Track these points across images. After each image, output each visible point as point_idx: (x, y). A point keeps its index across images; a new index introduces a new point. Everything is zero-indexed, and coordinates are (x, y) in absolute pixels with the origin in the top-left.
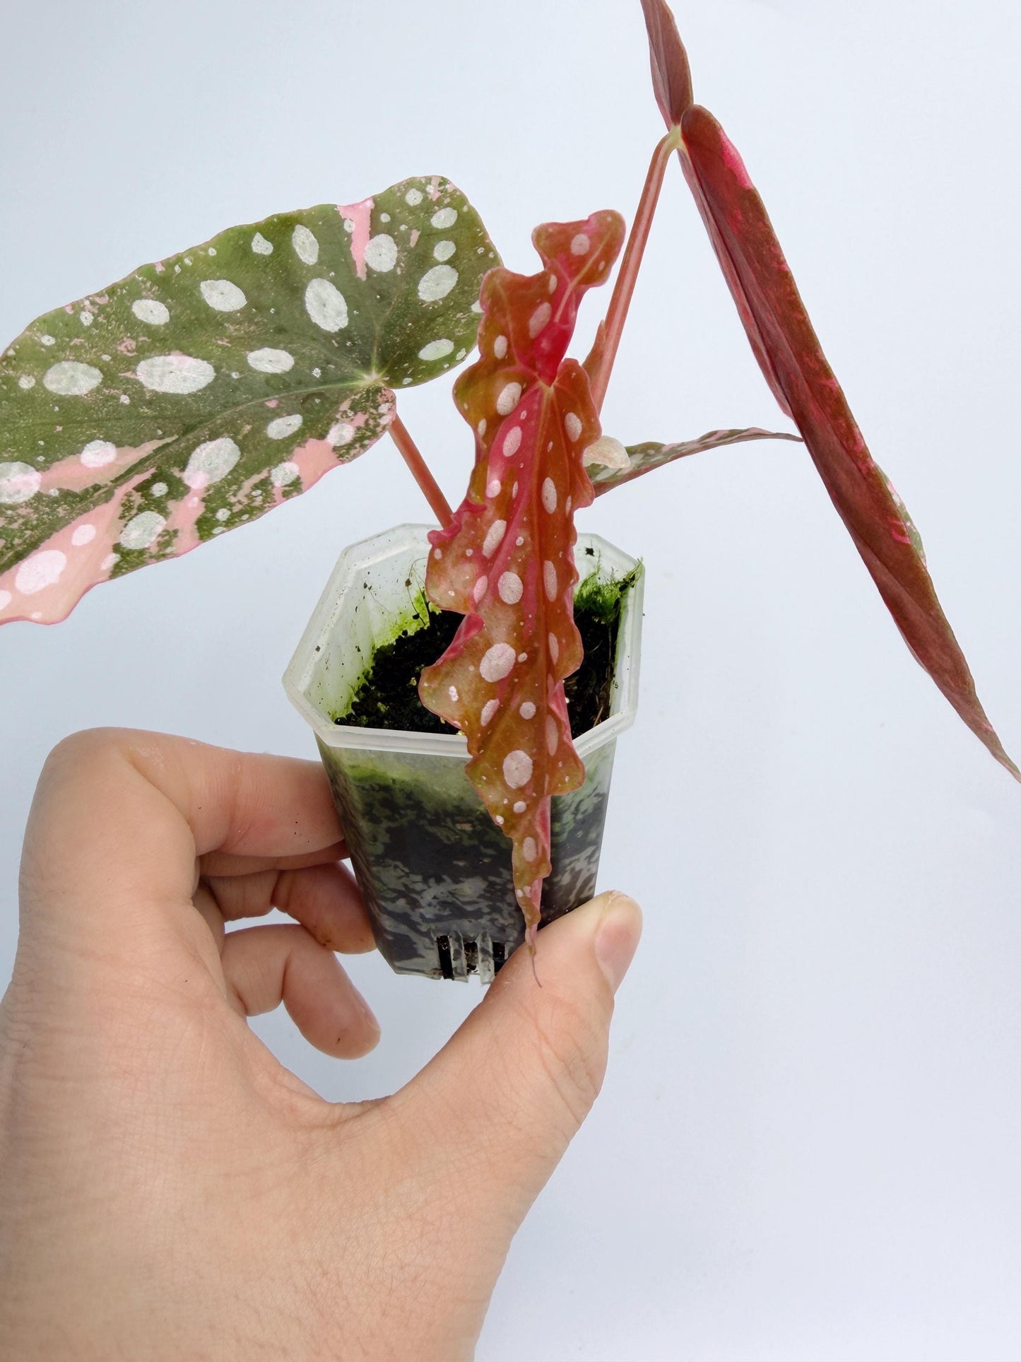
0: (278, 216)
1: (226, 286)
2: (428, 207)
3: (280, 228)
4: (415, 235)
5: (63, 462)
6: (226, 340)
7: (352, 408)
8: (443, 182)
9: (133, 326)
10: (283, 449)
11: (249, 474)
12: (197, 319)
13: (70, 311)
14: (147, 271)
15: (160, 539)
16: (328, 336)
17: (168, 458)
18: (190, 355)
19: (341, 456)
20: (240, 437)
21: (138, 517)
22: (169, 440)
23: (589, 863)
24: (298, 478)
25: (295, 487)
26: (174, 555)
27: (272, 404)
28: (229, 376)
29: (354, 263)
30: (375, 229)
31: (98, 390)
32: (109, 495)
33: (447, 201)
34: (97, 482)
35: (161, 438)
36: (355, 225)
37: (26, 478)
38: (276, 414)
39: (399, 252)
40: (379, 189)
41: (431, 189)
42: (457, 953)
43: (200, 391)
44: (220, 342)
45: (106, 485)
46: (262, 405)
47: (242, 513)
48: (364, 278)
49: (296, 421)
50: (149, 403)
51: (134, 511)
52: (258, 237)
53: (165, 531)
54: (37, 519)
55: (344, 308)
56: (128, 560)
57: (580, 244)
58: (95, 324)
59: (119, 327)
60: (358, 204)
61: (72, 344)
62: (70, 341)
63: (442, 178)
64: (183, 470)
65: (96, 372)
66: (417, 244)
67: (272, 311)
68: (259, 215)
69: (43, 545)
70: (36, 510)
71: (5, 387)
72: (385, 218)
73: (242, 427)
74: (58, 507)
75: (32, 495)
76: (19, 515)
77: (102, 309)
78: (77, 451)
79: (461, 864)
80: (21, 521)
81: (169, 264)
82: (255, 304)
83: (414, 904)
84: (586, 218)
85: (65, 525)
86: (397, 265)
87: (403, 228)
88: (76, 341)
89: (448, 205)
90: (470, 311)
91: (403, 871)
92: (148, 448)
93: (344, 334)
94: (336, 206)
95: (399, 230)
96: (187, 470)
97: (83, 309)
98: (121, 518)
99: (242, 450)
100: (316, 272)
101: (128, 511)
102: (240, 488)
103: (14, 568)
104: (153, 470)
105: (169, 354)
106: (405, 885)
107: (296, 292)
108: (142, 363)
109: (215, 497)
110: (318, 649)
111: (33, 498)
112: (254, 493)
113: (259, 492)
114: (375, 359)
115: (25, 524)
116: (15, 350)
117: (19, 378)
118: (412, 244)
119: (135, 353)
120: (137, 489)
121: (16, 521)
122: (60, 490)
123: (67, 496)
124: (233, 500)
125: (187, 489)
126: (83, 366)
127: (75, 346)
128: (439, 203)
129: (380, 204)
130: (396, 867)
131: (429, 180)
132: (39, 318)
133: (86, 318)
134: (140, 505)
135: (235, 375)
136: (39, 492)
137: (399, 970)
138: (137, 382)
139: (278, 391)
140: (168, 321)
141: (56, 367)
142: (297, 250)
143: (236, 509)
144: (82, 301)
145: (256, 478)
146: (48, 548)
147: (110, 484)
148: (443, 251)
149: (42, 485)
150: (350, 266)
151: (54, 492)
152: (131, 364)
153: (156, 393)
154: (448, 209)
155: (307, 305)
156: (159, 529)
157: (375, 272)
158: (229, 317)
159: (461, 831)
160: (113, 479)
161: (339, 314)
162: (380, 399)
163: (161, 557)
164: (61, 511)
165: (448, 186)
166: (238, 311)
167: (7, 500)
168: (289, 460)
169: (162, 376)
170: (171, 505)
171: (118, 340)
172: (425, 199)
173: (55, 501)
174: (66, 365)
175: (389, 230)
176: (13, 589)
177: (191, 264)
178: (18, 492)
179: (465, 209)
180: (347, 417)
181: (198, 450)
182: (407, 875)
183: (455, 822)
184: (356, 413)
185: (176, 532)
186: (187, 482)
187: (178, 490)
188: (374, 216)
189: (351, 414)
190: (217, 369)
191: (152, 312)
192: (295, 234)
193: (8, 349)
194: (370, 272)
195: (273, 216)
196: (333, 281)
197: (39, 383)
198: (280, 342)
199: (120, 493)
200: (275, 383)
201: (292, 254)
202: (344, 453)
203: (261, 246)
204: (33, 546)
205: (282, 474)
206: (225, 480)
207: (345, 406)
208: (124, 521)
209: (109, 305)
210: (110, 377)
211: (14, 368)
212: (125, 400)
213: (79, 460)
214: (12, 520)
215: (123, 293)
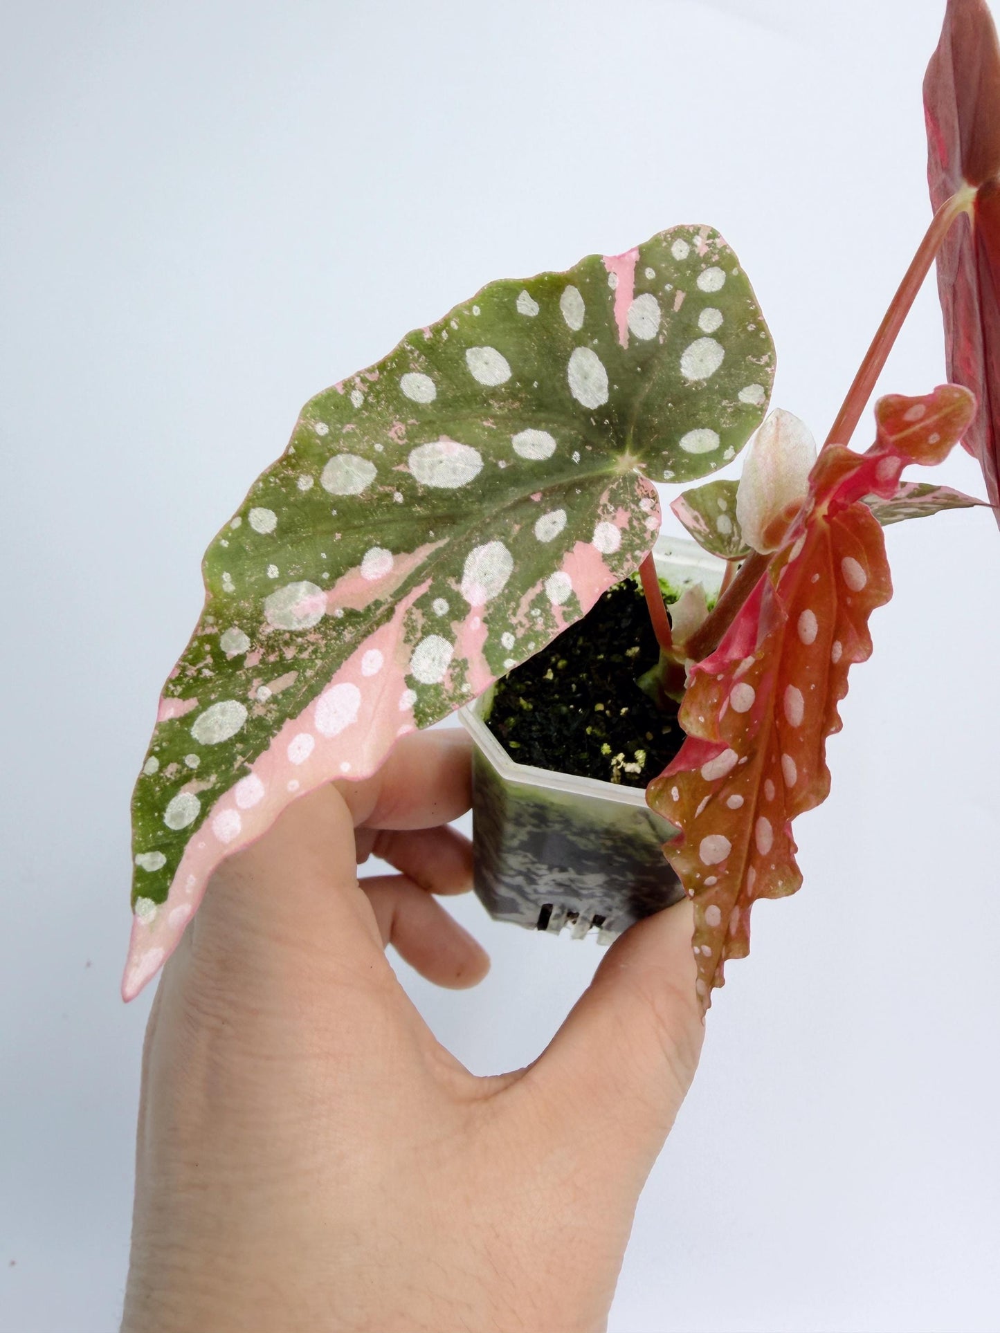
0: (550, 275)
1: (490, 353)
2: (695, 265)
3: (549, 288)
4: (680, 297)
5: (346, 577)
6: (492, 421)
7: (610, 501)
8: (713, 235)
9: (402, 406)
10: (554, 555)
11: (524, 590)
12: (463, 395)
13: (341, 392)
14: (415, 338)
15: (451, 672)
16: (588, 413)
17: (443, 567)
18: (457, 440)
20: (510, 541)
21: (425, 641)
22: (441, 544)
24: (573, 593)
25: (571, 605)
27: (537, 498)
28: (496, 465)
29: (617, 327)
30: (640, 286)
31: (372, 488)
32: (391, 612)
33: (715, 258)
34: (377, 596)
35: (432, 541)
36: (620, 282)
37: (312, 598)
38: (541, 509)
39: (662, 316)
40: (645, 238)
41: (698, 241)
42: (558, 916)
43: (468, 484)
44: (485, 424)
45: (387, 601)
46: (528, 499)
47: (525, 638)
48: (626, 347)
49: (561, 518)
50: (422, 501)
51: (419, 635)
52: (524, 295)
53: (455, 660)
54: (327, 645)
55: (605, 381)
56: (427, 701)
58: (366, 405)
59: (388, 408)
60: (623, 255)
61: (344, 431)
62: (342, 428)
63: (713, 230)
64: (459, 581)
65: (371, 465)
66: (682, 309)
67: (535, 385)
69: (335, 676)
70: (325, 636)
71: (284, 490)
72: (650, 274)
73: (511, 527)
74: (343, 630)
75: (320, 619)
76: (309, 642)
77: (372, 386)
78: (357, 563)
80: (311, 649)
81: (436, 330)
82: (519, 376)
85: (352, 651)
86: (660, 332)
87: (668, 287)
88: (349, 428)
89: (716, 264)
90: (738, 400)
91: (531, 860)
92: (422, 554)
93: (602, 412)
94: (602, 257)
95: (664, 291)
96: (463, 582)
97: (353, 388)
98: (407, 641)
99: (514, 557)
100: (581, 339)
101: (412, 637)
102: (518, 606)
103: (310, 707)
104: (430, 581)
105: (438, 440)
106: (528, 869)
107: (561, 361)
108: (413, 453)
109: (496, 617)
111: (321, 622)
112: (533, 613)
113: (537, 610)
114: (630, 440)
115: (315, 652)
116: (294, 446)
117: (297, 478)
118: (677, 308)
119: (406, 441)
120: (418, 605)
121: (306, 649)
122: (344, 609)
123: (351, 615)
124: (514, 621)
125: (468, 607)
126: (356, 459)
127: (348, 433)
128: (707, 261)
129: (648, 254)
131: (697, 230)
132: (311, 401)
133: (357, 399)
134: (424, 626)
135: (502, 464)
136: (325, 614)
138: (410, 476)
139: (541, 481)
140: (435, 398)
141: (332, 463)
142: (563, 312)
143: (520, 633)
144: (353, 378)
145: (532, 593)
146: (341, 682)
147: (390, 598)
148: (710, 320)
149: (328, 605)
150: (613, 331)
151: (339, 613)
152: (402, 454)
153: (426, 488)
154: (717, 269)
155: (569, 377)
156: (448, 658)
157: (637, 340)
158: (494, 392)
160: (392, 592)
161: (600, 388)
162: (638, 492)
164: (348, 635)
165: (717, 240)
166: (501, 386)
167: (297, 626)
168: (560, 569)
169: (432, 467)
170: (455, 626)
171: (388, 425)
172: (692, 252)
173: (340, 624)
174: (341, 459)
175: (653, 289)
176: (312, 731)
177: (456, 328)
178: (307, 616)
179: (735, 272)
180: (609, 513)
181: (470, 555)
182: (532, 863)
184: (617, 509)
186: (466, 597)
187: (459, 609)
188: (639, 268)
189: (611, 509)
190: (484, 457)
191: (420, 387)
192: (564, 295)
193: (288, 448)
194: (632, 339)
195: (544, 274)
196: (595, 349)
197: (317, 483)
198: (540, 421)
199: (401, 609)
200: (538, 472)
201: (559, 318)
202: (617, 566)
203: (527, 306)
205: (557, 588)
206: (502, 595)
207: (604, 499)
208: (410, 647)
209: (379, 382)
210: (384, 472)
211: (293, 467)
212: (399, 498)
213: (359, 571)
214: (302, 649)
215: (393, 367)
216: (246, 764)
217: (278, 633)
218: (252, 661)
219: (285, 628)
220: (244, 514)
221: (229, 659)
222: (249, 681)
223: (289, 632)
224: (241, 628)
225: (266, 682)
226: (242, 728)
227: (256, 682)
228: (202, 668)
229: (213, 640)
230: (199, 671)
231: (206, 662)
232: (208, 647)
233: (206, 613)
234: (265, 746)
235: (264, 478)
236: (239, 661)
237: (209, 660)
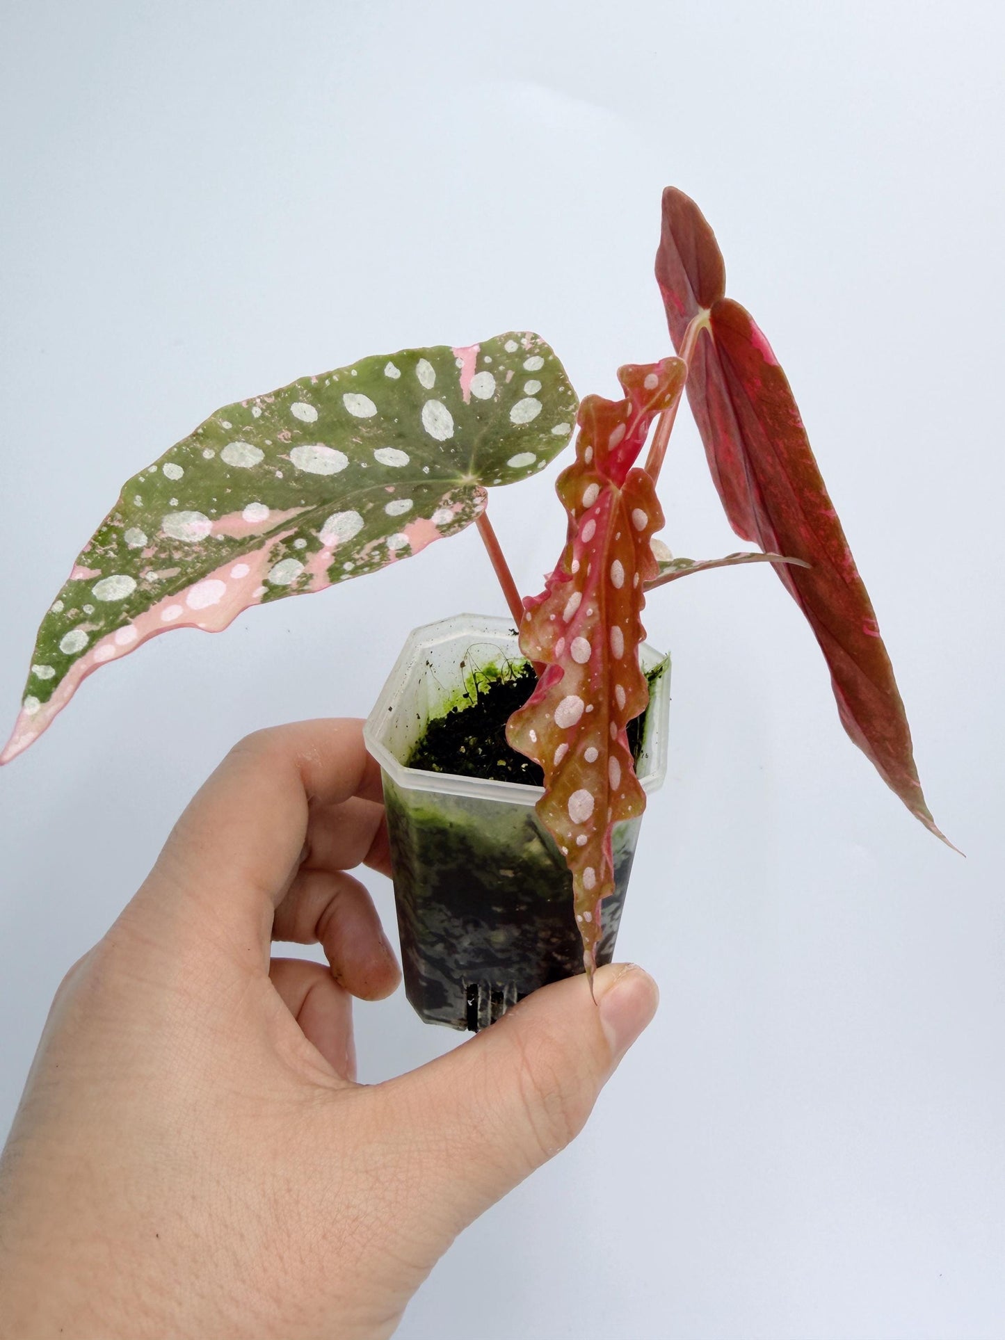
0: (407, 351)
1: (362, 398)
2: (522, 355)
3: (408, 360)
4: (510, 374)
5: (229, 516)
6: (359, 439)
7: (452, 499)
8: (535, 337)
9: (290, 421)
10: (398, 524)
11: (370, 540)
12: (338, 421)
13: (245, 405)
14: (305, 382)
15: (299, 579)
16: (437, 443)
17: (308, 522)
18: (331, 447)
19: (443, 532)
20: (364, 512)
21: (283, 562)
22: (309, 508)
23: (612, 919)
24: (408, 545)
25: (405, 552)
26: (309, 592)
27: (391, 490)
28: (359, 465)
29: (462, 391)
30: (480, 367)
31: (260, 465)
32: (261, 544)
33: (537, 351)
34: (253, 533)
35: (303, 506)
36: (464, 363)
37: (201, 524)
38: (393, 497)
39: (496, 385)
40: (485, 338)
41: (524, 341)
42: (484, 1002)
43: (335, 474)
44: (354, 440)
45: (260, 537)
46: (383, 489)
47: (362, 567)
48: (468, 403)
49: (408, 504)
50: (297, 480)
51: (280, 558)
52: (390, 365)
53: (303, 574)
54: (206, 555)
55: (451, 423)
56: (274, 592)
58: (262, 416)
59: (280, 421)
60: (469, 348)
61: (245, 430)
62: (243, 427)
63: (534, 334)
64: (319, 531)
65: (260, 452)
66: (512, 381)
67: (396, 420)
68: (393, 349)
69: (209, 575)
70: (206, 549)
71: (192, 456)
72: (488, 360)
73: (366, 504)
74: (222, 548)
75: (204, 537)
76: (193, 551)
77: (269, 406)
78: (240, 508)
79: (499, 910)
80: (194, 555)
81: (321, 378)
82: (384, 415)
83: (451, 949)
85: (225, 563)
86: (495, 395)
87: (501, 368)
88: (248, 428)
89: (538, 354)
90: (550, 433)
91: (446, 915)
92: (293, 512)
93: (449, 443)
94: (451, 348)
95: (498, 369)
96: (322, 531)
97: (255, 405)
98: (270, 561)
99: (366, 520)
100: (431, 395)
101: (274, 557)
102: (362, 549)
103: (186, 590)
104: (296, 529)
105: (316, 445)
106: (446, 930)
107: (417, 408)
108: (295, 449)
109: (343, 553)
110: (390, 709)
111: (205, 540)
112: (373, 553)
113: (377, 552)
114: (472, 463)
115: (197, 558)
116: (203, 429)
117: (203, 450)
118: (508, 381)
119: (290, 442)
120: (284, 541)
121: (190, 555)
122: (225, 535)
123: (229, 541)
124: (357, 556)
125: (321, 546)
126: (249, 447)
127: (247, 431)
128: (531, 353)
129: (485, 349)
130: (440, 910)
131: (524, 335)
132: (221, 408)
133: (257, 412)
134: (285, 553)
135: (364, 465)
136: (209, 536)
137: (428, 1019)
138: (289, 463)
139: (396, 480)
140: (317, 420)
141: (231, 445)
142: (419, 377)
143: (359, 563)
144: (255, 399)
145: (375, 543)
146: (214, 578)
147: (262, 535)
148: (532, 387)
149: (212, 530)
150: (459, 392)
151: (220, 537)
152: (287, 448)
153: (302, 472)
154: (538, 357)
155: (423, 418)
156: (299, 572)
157: (477, 399)
158: (363, 422)
159: (504, 876)
160: (265, 532)
161: (447, 427)
162: (474, 494)
163: (300, 591)
164: (224, 552)
165: (538, 340)
166: (369, 418)
167: (186, 539)
168: (401, 532)
169: (307, 461)
170: (309, 555)
171: (278, 431)
172: (520, 348)
173: (219, 544)
174: (238, 444)
175: (491, 368)
176: (184, 605)
177: (337, 380)
178: (195, 534)
179: (551, 358)
180: (448, 504)
181: (331, 518)
182: (449, 919)
183: (500, 868)
184: (455, 503)
185: (311, 576)
186: (322, 540)
187: (314, 545)
188: (480, 357)
189: (451, 503)
190: (350, 460)
191: (306, 412)
192: (418, 365)
193: (198, 428)
194: (473, 398)
195: (403, 351)
196: (444, 402)
197: (218, 455)
198: (399, 445)
199: (270, 543)
200: (393, 474)
201: (416, 380)
202: (445, 530)
203: (392, 372)
204: (202, 575)
205: (396, 541)
206: (351, 541)
207: (447, 496)
208: (271, 564)
209: (274, 404)
210: (269, 456)
211: (201, 443)
212: (279, 475)
213: (241, 515)
214: (187, 554)
215: (286, 396)
216: (129, 618)
217: (170, 539)
218: (148, 554)
219: (177, 538)
220: (160, 464)
221: (130, 549)
222: (142, 567)
223: (179, 541)
224: (142, 529)
225: (155, 570)
226: (131, 595)
227: (147, 568)
228: (109, 550)
229: (120, 532)
230: (106, 552)
231: (112, 546)
232: (114, 536)
233: (116, 509)
234: (146, 609)
235: (179, 446)
236: (137, 552)
237: (114, 546)
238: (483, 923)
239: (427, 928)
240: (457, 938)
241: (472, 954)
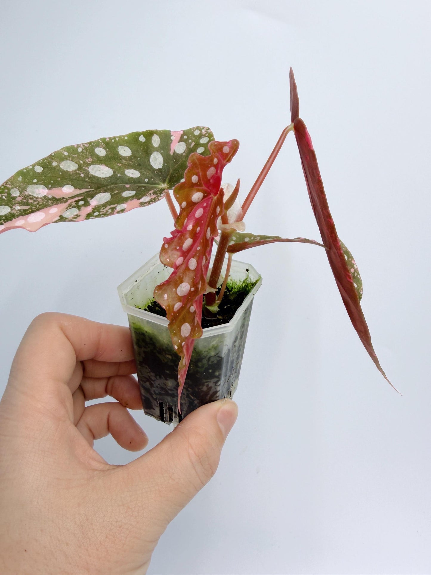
0: (149, 130)
1: (127, 148)
2: (200, 136)
3: (149, 134)
4: (193, 144)
5: (56, 189)
6: (121, 164)
8: (208, 129)
9: (93, 154)
10: (126, 200)
11: (110, 205)
12: (114, 157)
13: (76, 147)
14: (104, 140)
15: (74, 216)
16: (154, 170)
17: (89, 195)
18: (107, 166)
20: (113, 194)
21: (71, 209)
22: (91, 190)
24: (125, 209)
25: (123, 211)
26: (76, 221)
27: (128, 186)
28: (117, 175)
29: (170, 149)
30: (181, 140)
31: (75, 171)
32: (66, 201)
34: (64, 197)
35: (89, 189)
36: (175, 138)
37: (44, 190)
38: (128, 189)
39: (186, 148)
40: (187, 128)
41: (203, 131)
42: (166, 411)
43: (106, 177)
44: (118, 165)
45: (66, 198)
46: (124, 186)
47: (102, 214)
48: (172, 155)
49: (133, 193)
50: (89, 178)
51: (71, 207)
52: (142, 136)
53: (77, 214)
54: (42, 203)
55: (162, 162)
56: (62, 219)
57: (226, 150)
58: (82, 152)
59: (89, 154)
60: (178, 132)
61: (73, 156)
62: (73, 155)
63: (208, 128)
64: (91, 199)
65: (77, 165)
66: (193, 147)
67: (139, 159)
68: (144, 130)
69: (40, 210)
70: (43, 200)
71: (48, 164)
72: (185, 137)
73: (115, 191)
75: (43, 196)
76: (37, 200)
77: (86, 148)
78: (61, 186)
79: (168, 372)
80: (37, 202)
81: (111, 139)
82: (134, 155)
83: (152, 385)
84: (228, 141)
85: (49, 207)
86: (184, 152)
87: (190, 141)
88: (75, 156)
89: (207, 136)
91: (148, 370)
92: (84, 191)
93: (160, 170)
94: (170, 131)
95: (188, 142)
96: (93, 199)
97: (80, 147)
99: (112, 197)
100: (157, 150)
101: (70, 207)
102: (105, 208)
103: (29, 215)
104: (82, 197)
105: (101, 165)
106: (149, 377)
107: (149, 154)
108: (92, 166)
109: (97, 209)
110: (136, 281)
111: (43, 197)
113: (111, 210)
114: (167, 180)
115: (38, 203)
116: (55, 154)
117: (53, 162)
118: (191, 147)
119: (91, 163)
120: (75, 201)
121: (36, 202)
122: (52, 196)
123: (54, 198)
124: (102, 210)
125: (90, 204)
126: (73, 163)
127: (74, 157)
128: (204, 136)
129: (185, 133)
130: (146, 368)
131: (204, 128)
132: (66, 147)
133: (80, 150)
134: (74, 206)
135: (119, 175)
136: (46, 195)
138: (88, 171)
139: (131, 183)
140: (105, 155)
141: (65, 162)
142: (153, 141)
143: (101, 213)
144: (80, 144)
145: (112, 206)
146: (41, 212)
147: (68, 198)
148: (200, 150)
149: (48, 193)
150: (169, 150)
151: (50, 197)
152: (88, 165)
153: (92, 175)
154: (207, 137)
155: (151, 159)
156: (75, 214)
157: (176, 153)
158: (124, 158)
159: (168, 358)
160: (69, 197)
161: (160, 164)
162: (163, 192)
163: (71, 221)
164: (50, 202)
165: (209, 131)
166: (128, 157)
167: (36, 195)
168: (125, 203)
169: (96, 171)
171: (87, 158)
172: (200, 133)
173: (50, 199)
174: (68, 161)
175: (185, 141)
176: (26, 220)
177: (118, 140)
178: (40, 194)
179: (212, 138)
180: (150, 195)
181: (98, 194)
182: (150, 373)
183: (166, 354)
184: (154, 195)
185: (80, 215)
186: (91, 203)
187: (87, 204)
188: (182, 136)
189: (152, 194)
190: (114, 172)
191: (101, 152)
192: (153, 137)
193: (53, 153)
194: (175, 152)
195: (148, 130)
196: (161, 153)
197: (58, 165)
198: (137, 169)
199: (69, 201)
200: (132, 181)
201: (151, 143)
202: (142, 205)
203: (142, 139)
204: (37, 210)
205: (119, 207)
206: (102, 204)
207: (151, 192)
208: (66, 209)
209: (88, 147)
210: (80, 168)
211: (53, 159)
212: (82, 175)
213: (62, 189)
214: (35, 201)
215: (93, 145)
216: (3, 223)
217: (29, 195)
218: (19, 199)
219: (32, 195)
220: (34, 166)
221: (12, 196)
222: (15, 204)
223: (32, 196)
224: (19, 190)
225: (20, 206)
226: (7, 214)
227: (17, 205)
228: (3, 196)
229: (9, 189)
230: (2, 196)
231: (5, 194)
232: (6, 191)
233: (10, 180)
234: (11, 220)
235: (43, 160)
236: (14, 198)
237: (6, 194)
238: (162, 376)
239: (142, 374)
240: (154, 381)
241: (160, 389)
